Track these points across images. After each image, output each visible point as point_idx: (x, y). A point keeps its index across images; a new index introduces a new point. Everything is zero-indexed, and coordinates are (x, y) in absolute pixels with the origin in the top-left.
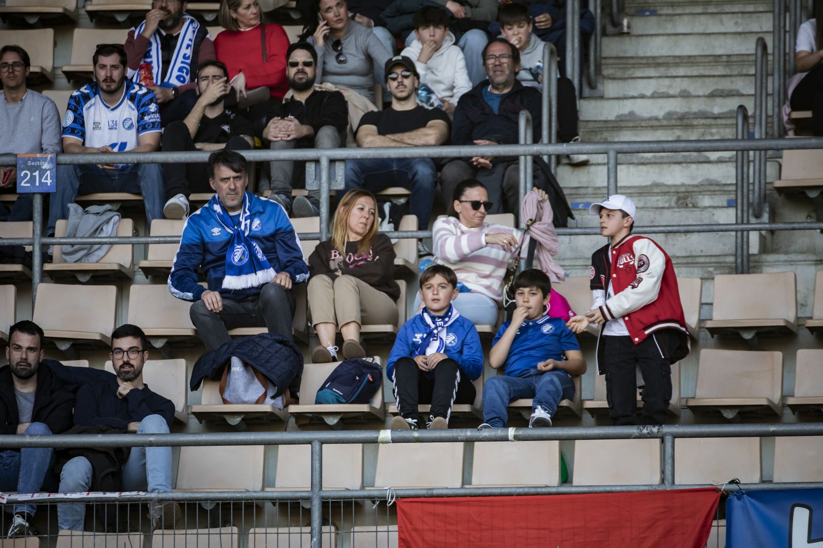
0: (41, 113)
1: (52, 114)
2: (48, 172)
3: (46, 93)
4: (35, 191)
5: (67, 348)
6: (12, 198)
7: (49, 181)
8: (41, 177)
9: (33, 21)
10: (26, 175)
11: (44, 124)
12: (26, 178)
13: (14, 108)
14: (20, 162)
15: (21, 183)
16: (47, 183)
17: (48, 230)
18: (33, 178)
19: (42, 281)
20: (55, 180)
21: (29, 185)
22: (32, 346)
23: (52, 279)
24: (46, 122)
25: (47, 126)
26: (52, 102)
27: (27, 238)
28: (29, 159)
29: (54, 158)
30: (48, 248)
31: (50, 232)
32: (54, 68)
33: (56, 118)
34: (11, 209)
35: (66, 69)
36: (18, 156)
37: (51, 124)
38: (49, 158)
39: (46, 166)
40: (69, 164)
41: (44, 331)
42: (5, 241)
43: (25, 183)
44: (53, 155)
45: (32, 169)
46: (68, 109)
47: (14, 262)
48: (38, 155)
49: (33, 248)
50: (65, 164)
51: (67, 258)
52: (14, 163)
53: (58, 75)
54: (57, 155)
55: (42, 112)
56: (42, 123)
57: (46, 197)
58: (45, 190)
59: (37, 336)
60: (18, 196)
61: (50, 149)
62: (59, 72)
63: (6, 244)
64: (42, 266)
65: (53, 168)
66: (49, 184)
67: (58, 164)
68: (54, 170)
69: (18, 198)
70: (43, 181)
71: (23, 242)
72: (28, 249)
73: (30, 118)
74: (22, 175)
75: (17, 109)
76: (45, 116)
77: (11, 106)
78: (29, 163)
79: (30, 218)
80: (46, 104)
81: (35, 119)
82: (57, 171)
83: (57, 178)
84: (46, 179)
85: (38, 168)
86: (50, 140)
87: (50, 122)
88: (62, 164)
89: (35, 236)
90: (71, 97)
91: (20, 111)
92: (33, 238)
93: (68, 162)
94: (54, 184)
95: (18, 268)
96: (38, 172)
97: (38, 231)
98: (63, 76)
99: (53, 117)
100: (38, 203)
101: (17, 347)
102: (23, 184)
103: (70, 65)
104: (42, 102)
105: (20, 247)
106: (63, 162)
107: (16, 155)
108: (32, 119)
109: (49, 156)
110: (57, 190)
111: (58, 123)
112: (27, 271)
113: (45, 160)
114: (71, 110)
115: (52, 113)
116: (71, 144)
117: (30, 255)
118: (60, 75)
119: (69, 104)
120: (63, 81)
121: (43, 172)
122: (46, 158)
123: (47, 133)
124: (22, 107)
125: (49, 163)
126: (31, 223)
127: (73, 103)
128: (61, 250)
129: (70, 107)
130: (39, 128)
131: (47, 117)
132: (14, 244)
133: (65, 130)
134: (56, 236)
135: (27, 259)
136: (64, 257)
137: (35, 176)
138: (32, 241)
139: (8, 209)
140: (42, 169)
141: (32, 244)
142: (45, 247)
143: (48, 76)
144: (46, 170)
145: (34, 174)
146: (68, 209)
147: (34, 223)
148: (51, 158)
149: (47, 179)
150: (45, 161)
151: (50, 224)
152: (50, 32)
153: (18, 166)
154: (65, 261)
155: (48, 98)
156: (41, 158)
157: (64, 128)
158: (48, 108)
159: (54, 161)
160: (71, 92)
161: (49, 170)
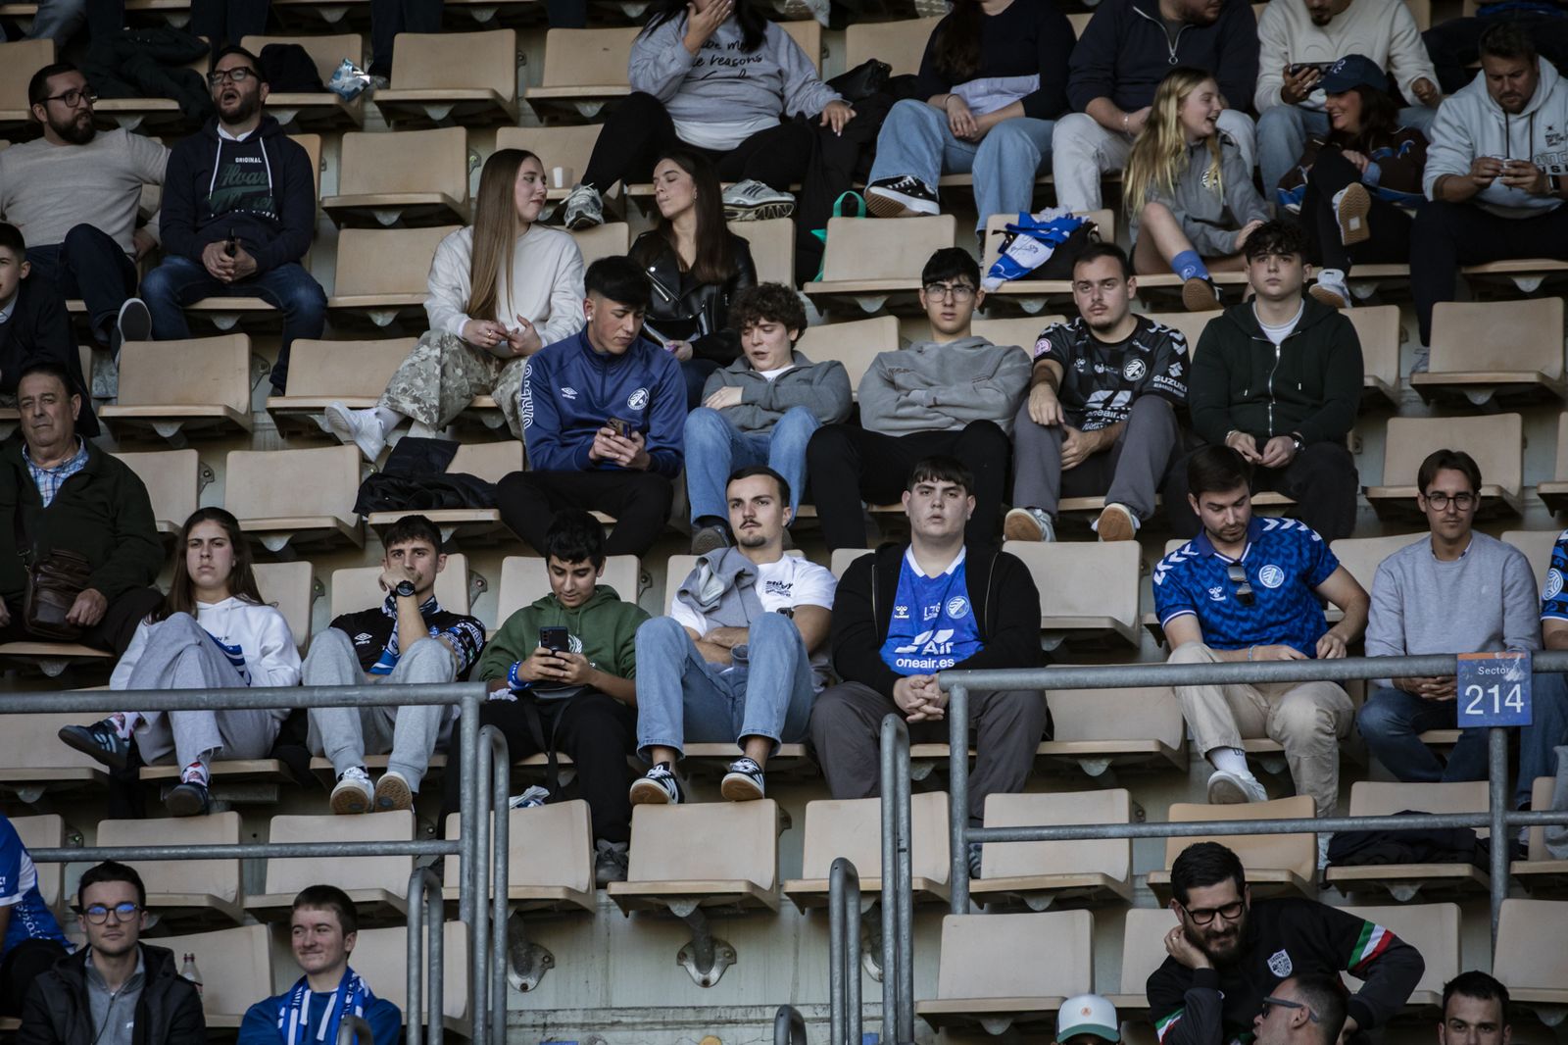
0: (1500, 578)
1: (1522, 580)
2: (1517, 688)
3: (1509, 537)
4: (1493, 724)
5: (1558, 1022)
6: (1451, 736)
7: (1519, 705)
8: (1503, 698)
9: (1480, 399)
10: (1475, 693)
11: (1507, 600)
12: (1475, 698)
13: (1450, 568)
14: (1463, 668)
15: (1466, 708)
16: (1515, 708)
17: (1518, 796)
18: (1488, 700)
19: (1508, 895)
20: (1530, 702)
21: (1481, 712)
22: (1487, 1020)
23: (1528, 891)
24: (1510, 596)
25: (1513, 603)
26: (1522, 556)
27: (1480, 814)
28: (1480, 663)
29: (1528, 660)
30: (1520, 832)
31: (1522, 801)
32: (1523, 489)
33: (1529, 587)
34: (1448, 759)
35: (1546, 489)
36: (1460, 658)
37: (1520, 599)
38: (1517, 661)
39: (1512, 675)
40: (1557, 671)
41: (1509, 991)
42: (1437, 819)
43: (1472, 709)
44: (1526, 655)
45: (1487, 682)
46: (1553, 566)
47: (1454, 860)
48: (1497, 655)
49: (1491, 832)
50: (1548, 671)
51: (1556, 850)
52: (1451, 671)
53: (1531, 501)
54: (1533, 654)
55: (1503, 576)
56: (1503, 597)
57: (1513, 734)
58: (1512, 722)
59: (1496, 1000)
60: (1461, 733)
61: (1520, 644)
62: (1533, 496)
63: (1440, 825)
64: (1508, 866)
65: (1525, 680)
66: (1519, 710)
67: (1535, 672)
68: (1528, 683)
69: (1461, 737)
70: (1507, 704)
71: (1472, 821)
72: (1482, 833)
73: (1481, 587)
74: (1468, 693)
75: (1456, 572)
76: (1508, 582)
77: (1443, 566)
78: (1481, 671)
79: (1484, 775)
80: (1511, 560)
81: (1490, 590)
82: (1533, 683)
83: (1534, 697)
84: (1513, 700)
85: (1498, 679)
86: (1517, 629)
87: (1517, 596)
88: (1542, 672)
89: (1495, 810)
90: (1559, 543)
91: (1461, 575)
92: (1491, 813)
93: (1554, 668)
94: (1529, 711)
95: (1462, 870)
96: (1496, 687)
97: (1500, 801)
98: (1542, 503)
99: (1524, 584)
100: (1498, 745)
101: (1459, 1024)
102: (1469, 711)
103: (1553, 482)
104: (1501, 555)
105: (1467, 832)
106: (1545, 668)
107: (1455, 656)
108: (1484, 590)
109: (1519, 656)
110: (1534, 720)
111: (1532, 595)
112: (1480, 876)
113: (1510, 663)
114: (1557, 567)
115: (1521, 578)
116: (1559, 633)
117: (1486, 845)
118: (1536, 500)
119: (1554, 557)
120: (1539, 512)
121: (1506, 688)
122: (1513, 660)
123: (1514, 615)
124: (1464, 568)
125: (1518, 670)
126: (1486, 784)
127: (1562, 554)
128: (1545, 835)
129: (1556, 563)
130: (1498, 607)
131: (1512, 586)
132: (1455, 825)
133: (1548, 607)
134: (1533, 809)
135: (1478, 853)
136: (1550, 848)
137: (1493, 694)
138: (1488, 818)
139: (1441, 759)
140: (1505, 681)
141: (1489, 825)
142: (1512, 829)
143: (1513, 505)
144: (1513, 683)
145: (1490, 691)
146: (1556, 756)
147: (1491, 784)
148: (1521, 659)
149: (1515, 701)
150: (1511, 667)
151: (1521, 785)
152: (1514, 420)
153: (1459, 677)
154: (1552, 857)
155: (1513, 549)
156: (1503, 660)
157: (1545, 603)
158: (1514, 569)
159: (1528, 666)
160: (1558, 533)
161: (1518, 682)
